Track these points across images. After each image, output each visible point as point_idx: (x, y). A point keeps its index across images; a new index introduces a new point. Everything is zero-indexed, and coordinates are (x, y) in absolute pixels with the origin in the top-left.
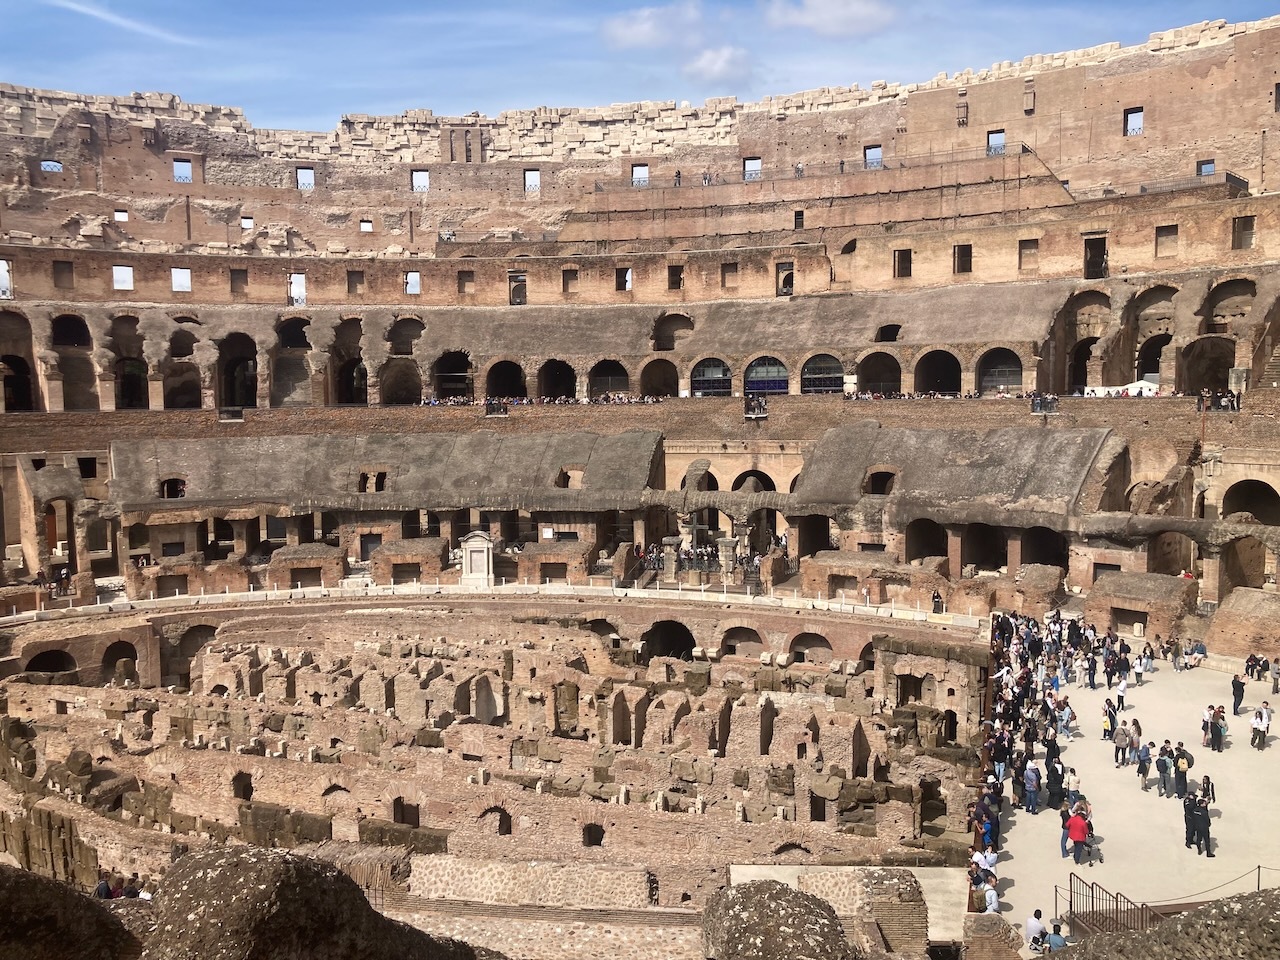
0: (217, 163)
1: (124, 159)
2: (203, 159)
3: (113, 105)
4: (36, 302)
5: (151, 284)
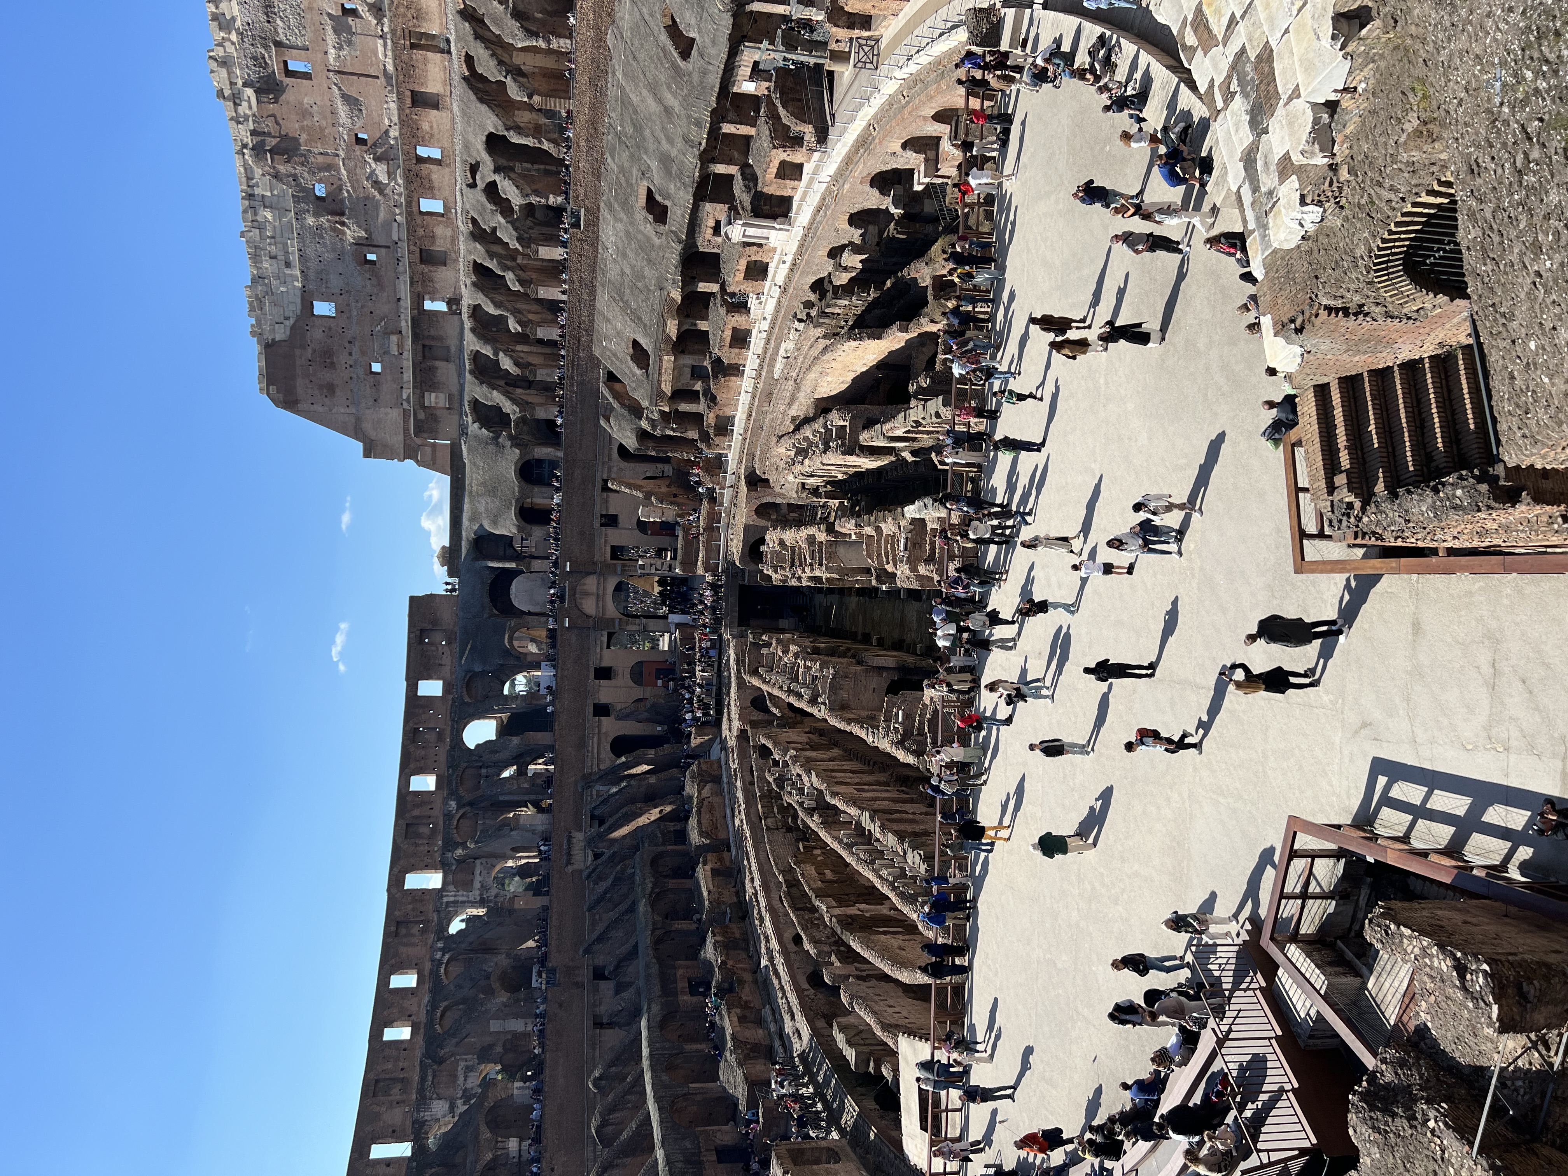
0: (280, 31)
1: (297, 126)
2: (278, 44)
3: (239, 123)
4: (463, 287)
5: (436, 184)
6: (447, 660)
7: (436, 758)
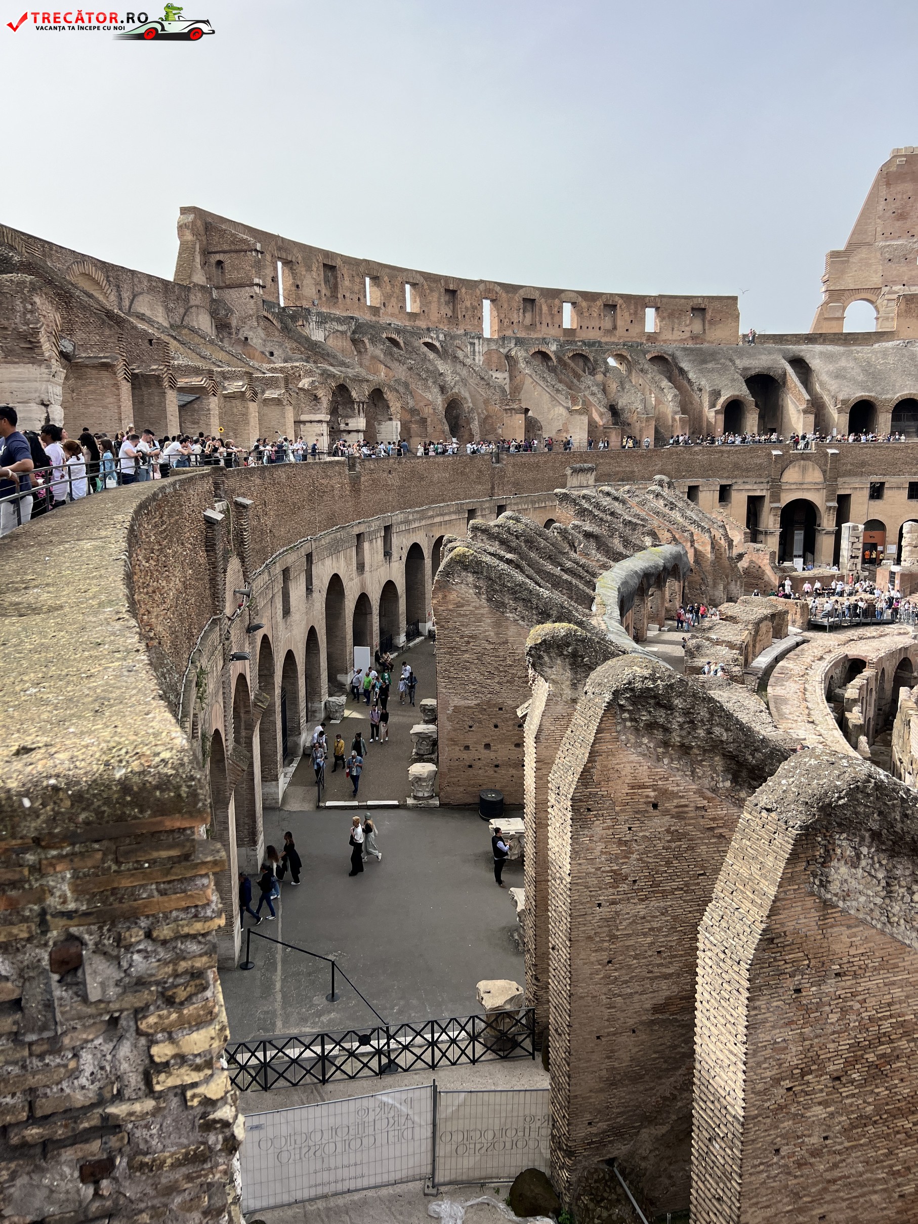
6: (677, 335)
7: (590, 328)
